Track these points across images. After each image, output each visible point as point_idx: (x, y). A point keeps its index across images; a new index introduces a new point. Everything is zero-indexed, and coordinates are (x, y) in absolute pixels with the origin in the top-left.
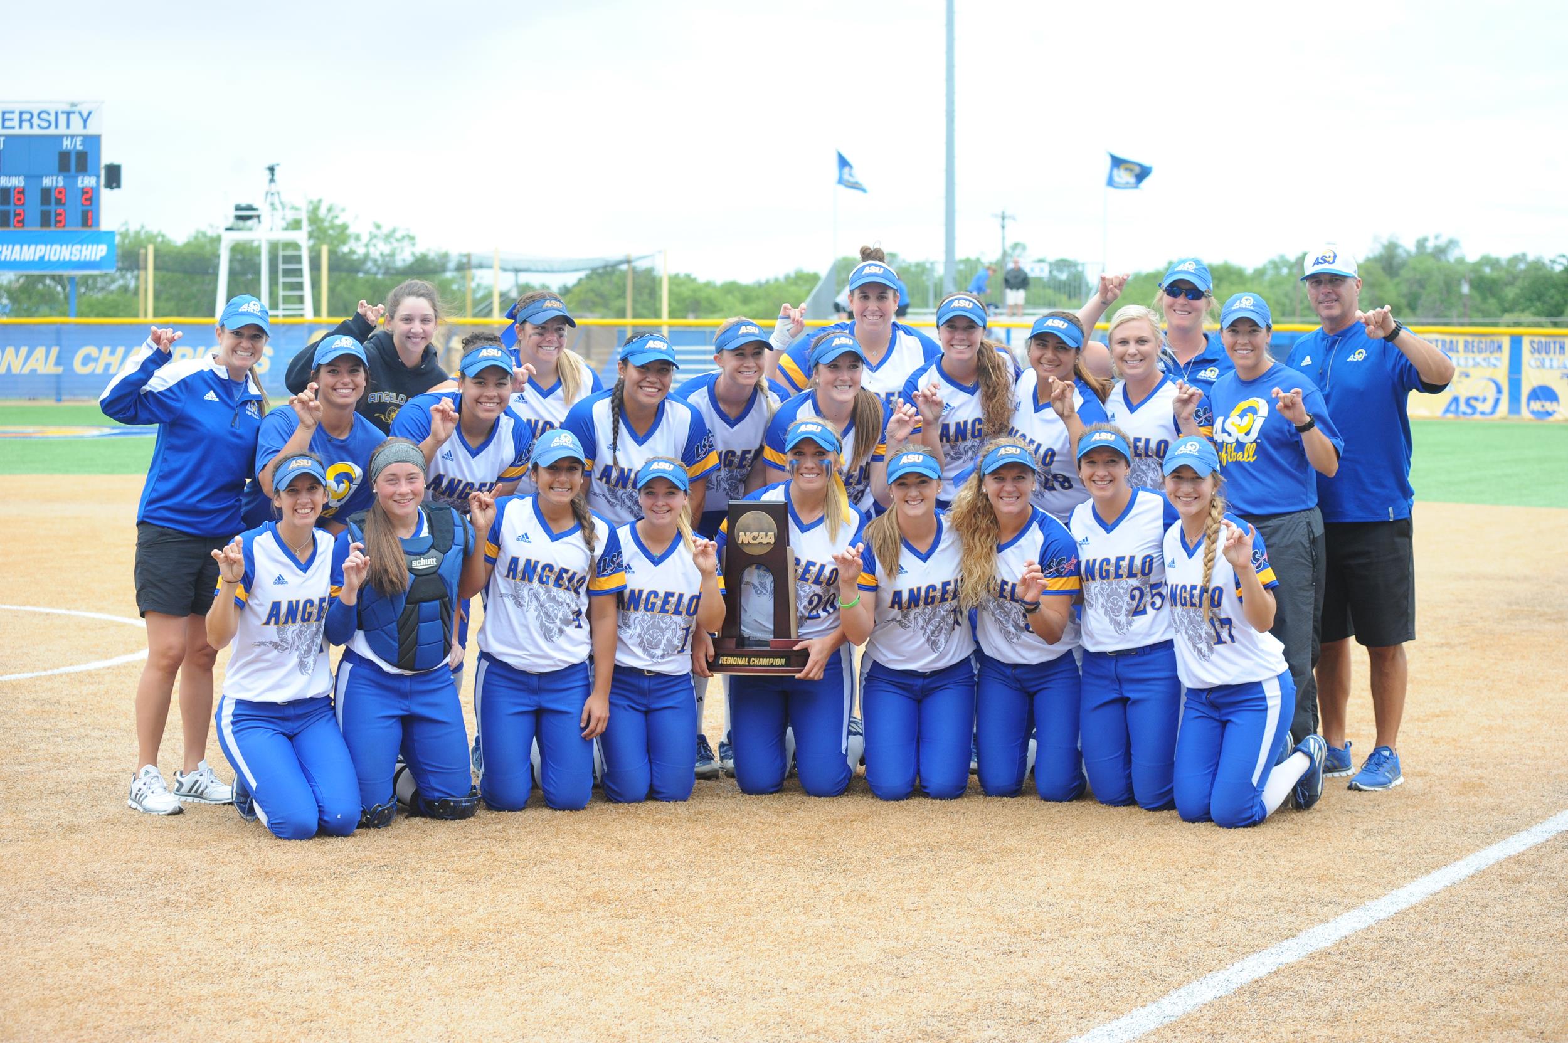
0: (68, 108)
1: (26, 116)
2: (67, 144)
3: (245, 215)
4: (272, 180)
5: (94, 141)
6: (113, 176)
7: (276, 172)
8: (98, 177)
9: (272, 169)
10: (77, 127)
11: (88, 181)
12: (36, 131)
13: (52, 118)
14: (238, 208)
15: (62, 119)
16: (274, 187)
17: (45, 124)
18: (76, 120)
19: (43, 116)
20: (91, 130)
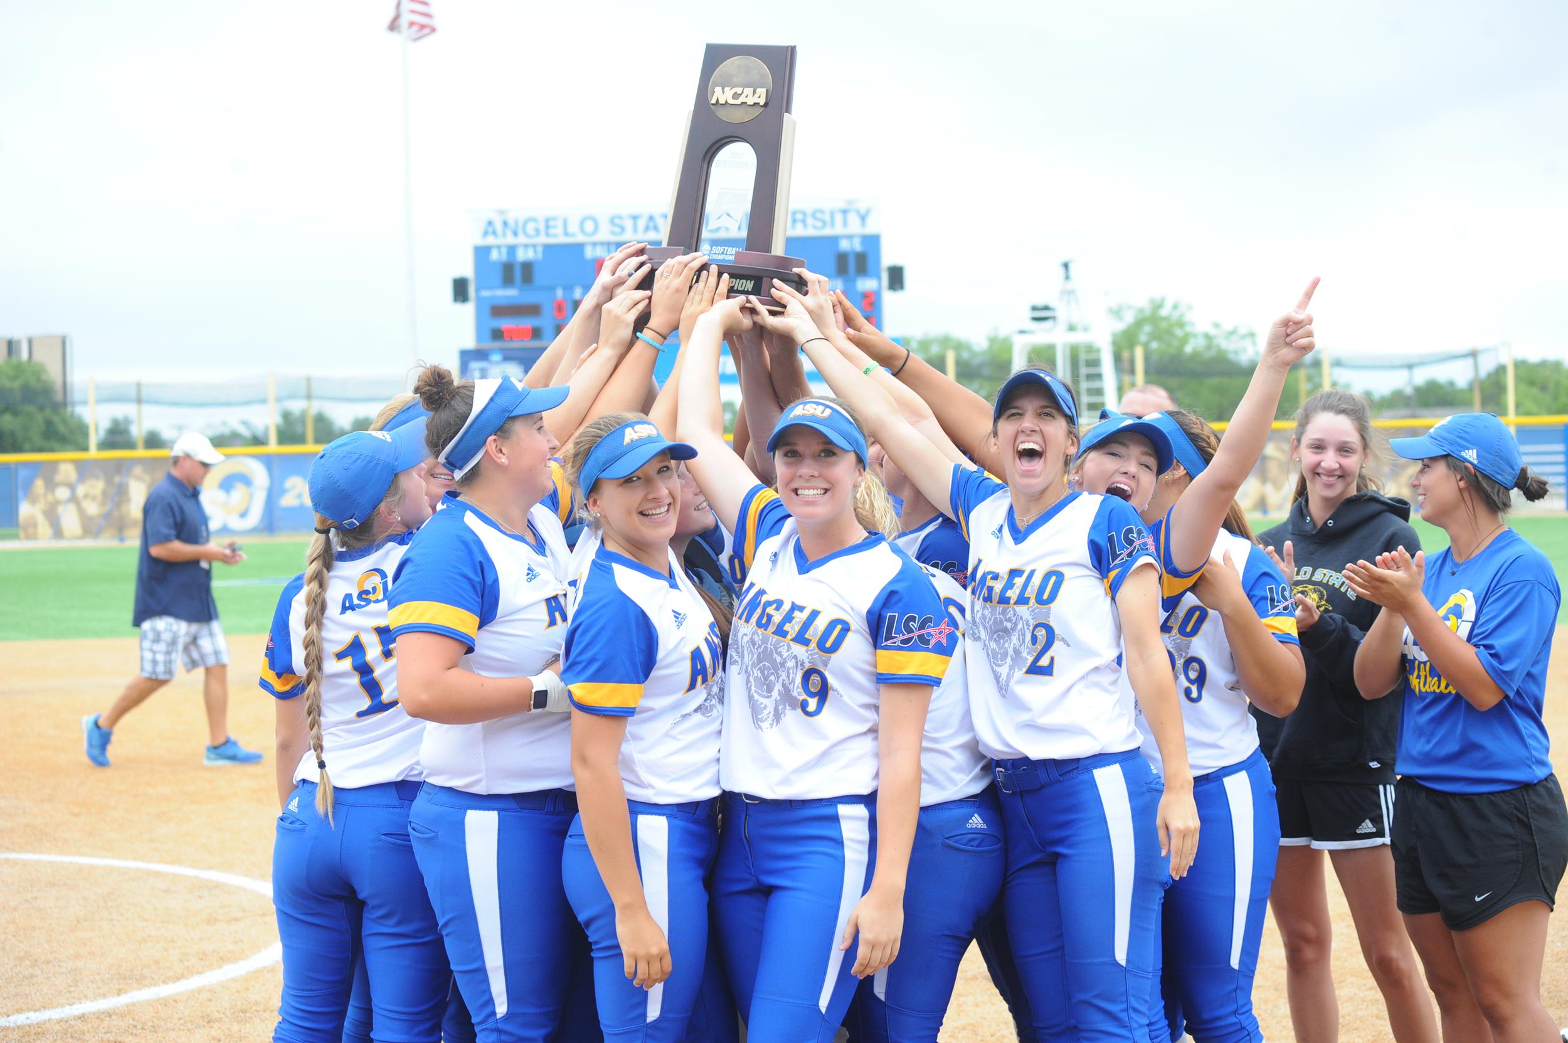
0: (843, 205)
1: (799, 216)
2: (844, 245)
3: (1042, 314)
4: (1067, 278)
5: (872, 241)
6: (896, 277)
7: (1072, 267)
8: (879, 278)
9: (1066, 266)
10: (854, 227)
11: (866, 284)
12: (811, 232)
13: (827, 218)
14: (1034, 308)
15: (839, 217)
16: (1070, 286)
17: (819, 224)
18: (853, 219)
19: (819, 215)
20: (870, 229)
